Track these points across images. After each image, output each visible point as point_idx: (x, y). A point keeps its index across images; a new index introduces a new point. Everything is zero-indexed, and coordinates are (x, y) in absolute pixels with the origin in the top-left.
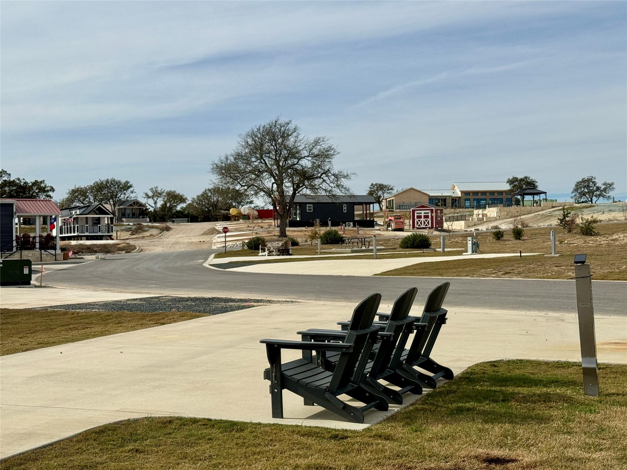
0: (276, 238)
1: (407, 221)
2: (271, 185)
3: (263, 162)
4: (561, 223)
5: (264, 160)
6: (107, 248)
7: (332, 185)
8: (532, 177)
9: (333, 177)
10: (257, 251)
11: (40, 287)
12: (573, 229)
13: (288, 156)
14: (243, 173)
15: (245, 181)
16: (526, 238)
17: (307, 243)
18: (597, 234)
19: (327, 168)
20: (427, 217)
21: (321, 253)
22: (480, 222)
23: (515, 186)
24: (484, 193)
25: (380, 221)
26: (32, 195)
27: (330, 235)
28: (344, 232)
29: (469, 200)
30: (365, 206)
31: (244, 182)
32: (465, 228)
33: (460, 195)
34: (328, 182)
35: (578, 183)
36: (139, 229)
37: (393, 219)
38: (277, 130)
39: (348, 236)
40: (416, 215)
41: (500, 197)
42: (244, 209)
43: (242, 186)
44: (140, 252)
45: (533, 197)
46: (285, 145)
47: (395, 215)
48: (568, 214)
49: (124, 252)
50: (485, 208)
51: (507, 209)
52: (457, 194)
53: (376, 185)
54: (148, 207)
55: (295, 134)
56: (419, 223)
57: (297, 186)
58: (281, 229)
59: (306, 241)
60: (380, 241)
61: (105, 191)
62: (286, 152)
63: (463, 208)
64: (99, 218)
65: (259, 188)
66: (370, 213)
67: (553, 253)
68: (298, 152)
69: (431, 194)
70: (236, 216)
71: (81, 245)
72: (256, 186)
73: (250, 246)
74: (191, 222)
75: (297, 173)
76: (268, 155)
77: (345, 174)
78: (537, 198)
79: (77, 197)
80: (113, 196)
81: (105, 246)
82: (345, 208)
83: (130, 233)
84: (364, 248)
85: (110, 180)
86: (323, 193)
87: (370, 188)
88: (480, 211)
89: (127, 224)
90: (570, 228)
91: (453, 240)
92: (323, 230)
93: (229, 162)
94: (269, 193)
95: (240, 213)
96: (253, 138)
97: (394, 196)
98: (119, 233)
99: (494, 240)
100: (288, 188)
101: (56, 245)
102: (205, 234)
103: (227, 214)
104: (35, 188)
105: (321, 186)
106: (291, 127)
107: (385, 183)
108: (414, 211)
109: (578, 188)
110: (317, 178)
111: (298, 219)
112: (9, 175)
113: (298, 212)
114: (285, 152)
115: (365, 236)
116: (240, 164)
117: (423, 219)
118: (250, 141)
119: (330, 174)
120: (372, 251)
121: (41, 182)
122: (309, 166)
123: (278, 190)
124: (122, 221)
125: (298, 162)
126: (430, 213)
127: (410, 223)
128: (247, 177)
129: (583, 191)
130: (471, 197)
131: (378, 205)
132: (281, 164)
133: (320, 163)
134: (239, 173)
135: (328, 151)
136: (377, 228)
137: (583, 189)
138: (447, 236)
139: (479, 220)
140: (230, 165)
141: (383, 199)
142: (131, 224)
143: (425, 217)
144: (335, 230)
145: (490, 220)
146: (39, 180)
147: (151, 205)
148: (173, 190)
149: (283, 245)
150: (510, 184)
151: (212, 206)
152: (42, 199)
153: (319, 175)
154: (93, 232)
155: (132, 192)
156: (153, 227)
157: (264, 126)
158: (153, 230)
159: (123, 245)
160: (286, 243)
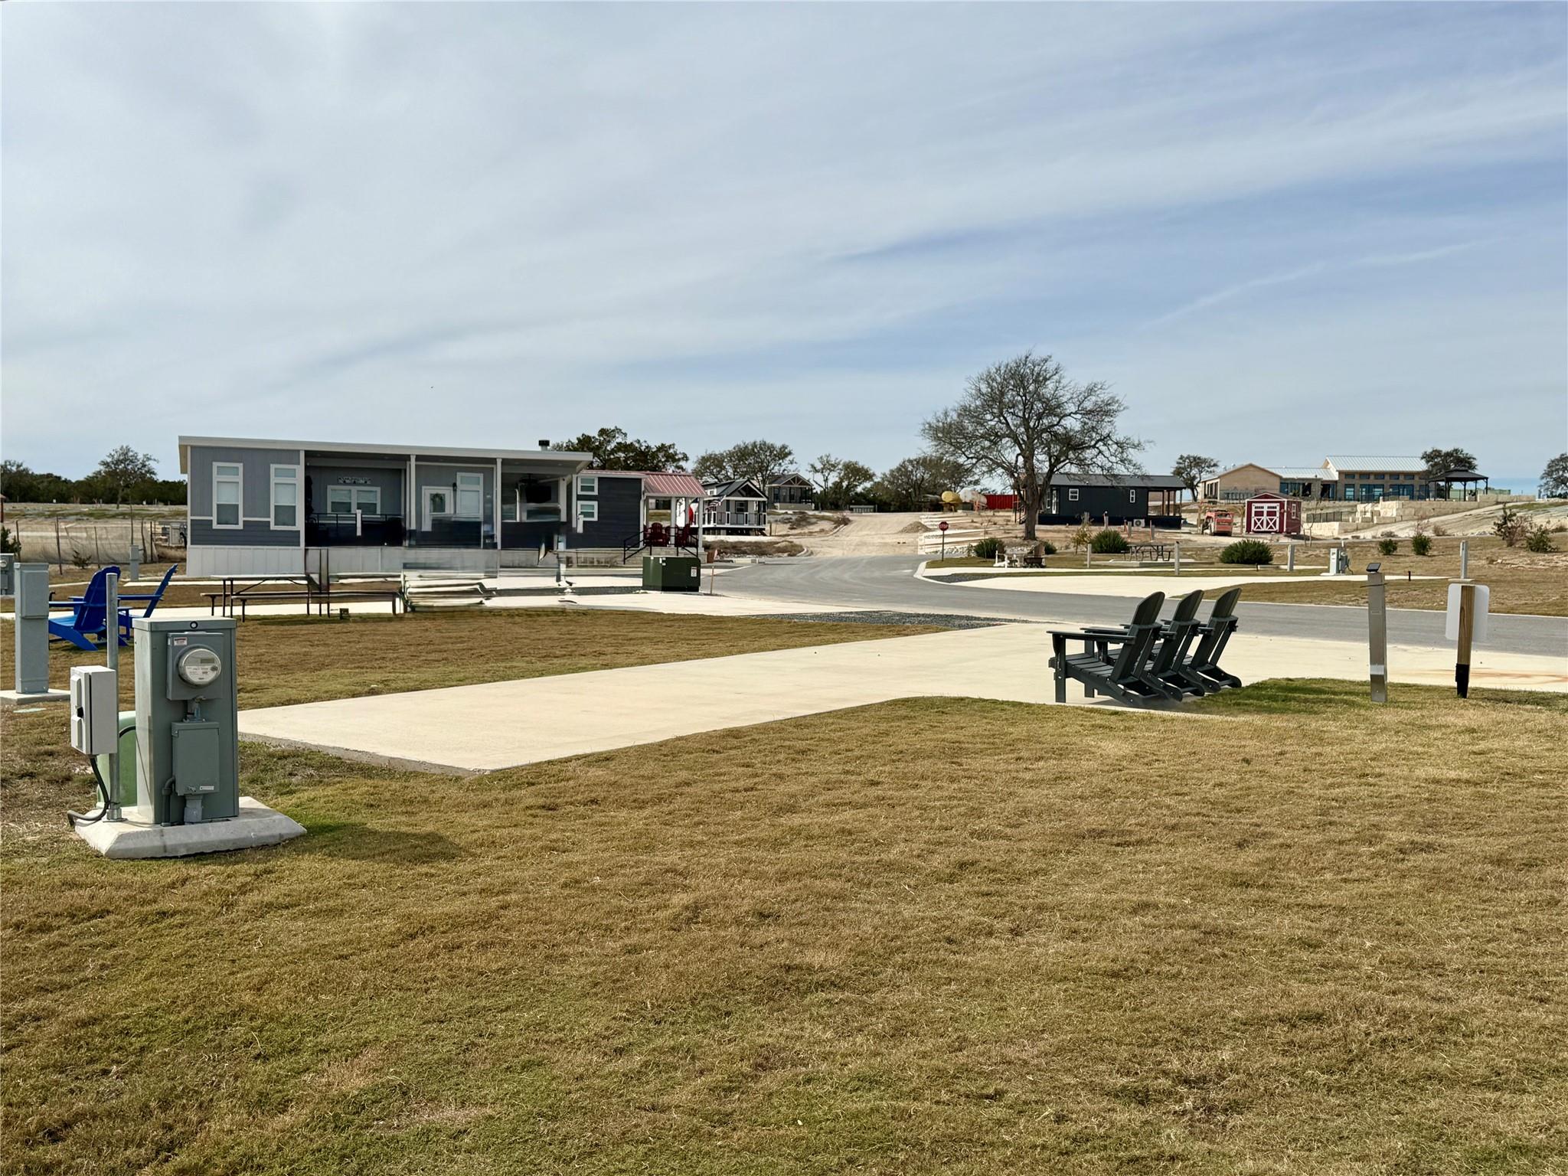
0: (1018, 540)
1: (1237, 520)
2: (1014, 458)
3: (1004, 421)
4: (1499, 530)
5: (1005, 418)
6: (760, 548)
7: (1113, 459)
8: (1468, 450)
9: (1115, 446)
10: (993, 560)
11: (711, 595)
12: (1517, 540)
13: (1044, 412)
14: (971, 438)
15: (973, 451)
16: (1435, 553)
17: (1068, 551)
18: (1556, 551)
19: (1107, 431)
20: (1274, 514)
21: (1092, 566)
22: (1366, 525)
23: (1436, 464)
24: (1380, 475)
25: (1192, 519)
26: (657, 466)
27: (1107, 540)
28: (1129, 534)
29: (1353, 486)
30: (1166, 493)
31: (971, 453)
32: (1339, 534)
33: (1337, 478)
34: (1107, 454)
35: (1553, 462)
36: (802, 521)
37: (1213, 515)
38: (1028, 371)
39: (1136, 541)
40: (1253, 510)
41: (1408, 482)
42: (965, 493)
43: (968, 458)
44: (810, 555)
45: (1465, 485)
46: (1039, 395)
47: (1218, 508)
48: (1511, 515)
49: (786, 554)
50: (1378, 501)
51: (1417, 504)
52: (1330, 474)
53: (1188, 458)
54: (815, 486)
55: (1056, 377)
56: (1259, 524)
57: (1055, 460)
58: (1027, 527)
59: (1067, 547)
60: (1189, 551)
61: (751, 460)
62: (1040, 405)
63: (1340, 500)
64: (747, 501)
65: (994, 462)
66: (1175, 505)
67: (1462, 577)
68: (1059, 406)
69: (1285, 476)
70: (950, 504)
71: (722, 541)
72: (991, 459)
73: (980, 552)
74: (879, 512)
75: (1057, 439)
76: (1012, 410)
77: (1136, 443)
78: (1471, 485)
79: (708, 468)
80: (763, 468)
81: (757, 544)
82: (1132, 496)
83: (788, 526)
84: (1160, 560)
85: (758, 443)
86: (1098, 471)
87: (1178, 463)
88: (1369, 507)
89: (784, 511)
90: (1512, 540)
91: (1310, 553)
92: (1095, 531)
93: (949, 420)
94: (1011, 470)
95: (958, 499)
96: (989, 383)
97: (1219, 477)
98: (774, 526)
99: (1381, 554)
100: (1042, 462)
101: (697, 540)
102: (905, 531)
103: (938, 500)
104: (660, 455)
105: (1095, 460)
106: (1051, 366)
107: (1203, 456)
108: (1250, 504)
109: (1552, 471)
110: (1089, 447)
111: (1054, 512)
112: (625, 435)
113: (1054, 500)
114: (1038, 406)
115: (1164, 542)
116: (966, 423)
117: (1265, 518)
118: (984, 388)
119: (1110, 442)
120: (1172, 565)
121: (670, 447)
122: (1077, 429)
123: (1025, 465)
124: (775, 508)
125: (1059, 422)
126: (1278, 508)
127: (1242, 522)
128: (977, 445)
129: (1562, 475)
130: (1357, 482)
131: (1189, 491)
132: (1032, 424)
133: (1094, 424)
134: (965, 438)
135: (1109, 404)
136: (1185, 529)
137: (1561, 473)
138: (1302, 545)
139: (1364, 520)
140: (950, 425)
141: (1199, 482)
142: (790, 512)
143: (1269, 514)
144: (1115, 532)
145: (1384, 522)
146: (667, 444)
147: (818, 483)
148: (853, 460)
149: (1031, 552)
150: (1428, 462)
151: (913, 486)
152: (670, 472)
153: (1093, 443)
154: (737, 524)
155: (791, 463)
156: (823, 518)
157: (1007, 365)
158: (823, 522)
159: (784, 544)
160: (1037, 549)
